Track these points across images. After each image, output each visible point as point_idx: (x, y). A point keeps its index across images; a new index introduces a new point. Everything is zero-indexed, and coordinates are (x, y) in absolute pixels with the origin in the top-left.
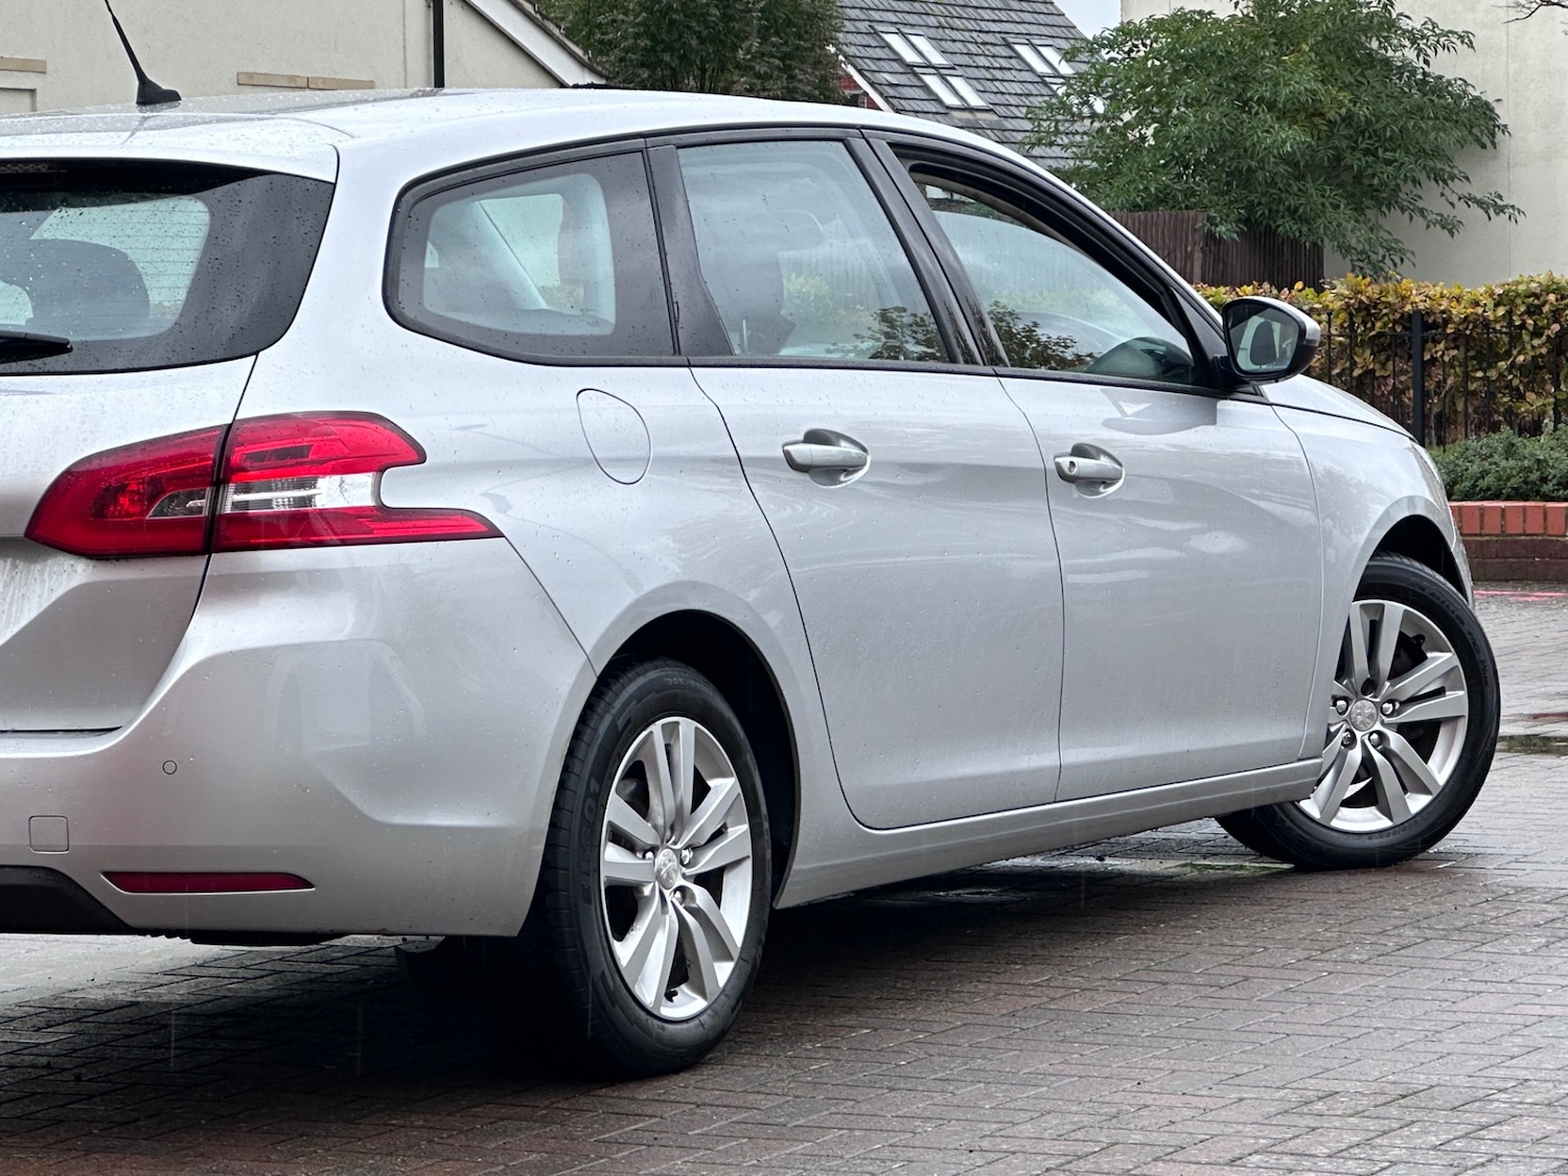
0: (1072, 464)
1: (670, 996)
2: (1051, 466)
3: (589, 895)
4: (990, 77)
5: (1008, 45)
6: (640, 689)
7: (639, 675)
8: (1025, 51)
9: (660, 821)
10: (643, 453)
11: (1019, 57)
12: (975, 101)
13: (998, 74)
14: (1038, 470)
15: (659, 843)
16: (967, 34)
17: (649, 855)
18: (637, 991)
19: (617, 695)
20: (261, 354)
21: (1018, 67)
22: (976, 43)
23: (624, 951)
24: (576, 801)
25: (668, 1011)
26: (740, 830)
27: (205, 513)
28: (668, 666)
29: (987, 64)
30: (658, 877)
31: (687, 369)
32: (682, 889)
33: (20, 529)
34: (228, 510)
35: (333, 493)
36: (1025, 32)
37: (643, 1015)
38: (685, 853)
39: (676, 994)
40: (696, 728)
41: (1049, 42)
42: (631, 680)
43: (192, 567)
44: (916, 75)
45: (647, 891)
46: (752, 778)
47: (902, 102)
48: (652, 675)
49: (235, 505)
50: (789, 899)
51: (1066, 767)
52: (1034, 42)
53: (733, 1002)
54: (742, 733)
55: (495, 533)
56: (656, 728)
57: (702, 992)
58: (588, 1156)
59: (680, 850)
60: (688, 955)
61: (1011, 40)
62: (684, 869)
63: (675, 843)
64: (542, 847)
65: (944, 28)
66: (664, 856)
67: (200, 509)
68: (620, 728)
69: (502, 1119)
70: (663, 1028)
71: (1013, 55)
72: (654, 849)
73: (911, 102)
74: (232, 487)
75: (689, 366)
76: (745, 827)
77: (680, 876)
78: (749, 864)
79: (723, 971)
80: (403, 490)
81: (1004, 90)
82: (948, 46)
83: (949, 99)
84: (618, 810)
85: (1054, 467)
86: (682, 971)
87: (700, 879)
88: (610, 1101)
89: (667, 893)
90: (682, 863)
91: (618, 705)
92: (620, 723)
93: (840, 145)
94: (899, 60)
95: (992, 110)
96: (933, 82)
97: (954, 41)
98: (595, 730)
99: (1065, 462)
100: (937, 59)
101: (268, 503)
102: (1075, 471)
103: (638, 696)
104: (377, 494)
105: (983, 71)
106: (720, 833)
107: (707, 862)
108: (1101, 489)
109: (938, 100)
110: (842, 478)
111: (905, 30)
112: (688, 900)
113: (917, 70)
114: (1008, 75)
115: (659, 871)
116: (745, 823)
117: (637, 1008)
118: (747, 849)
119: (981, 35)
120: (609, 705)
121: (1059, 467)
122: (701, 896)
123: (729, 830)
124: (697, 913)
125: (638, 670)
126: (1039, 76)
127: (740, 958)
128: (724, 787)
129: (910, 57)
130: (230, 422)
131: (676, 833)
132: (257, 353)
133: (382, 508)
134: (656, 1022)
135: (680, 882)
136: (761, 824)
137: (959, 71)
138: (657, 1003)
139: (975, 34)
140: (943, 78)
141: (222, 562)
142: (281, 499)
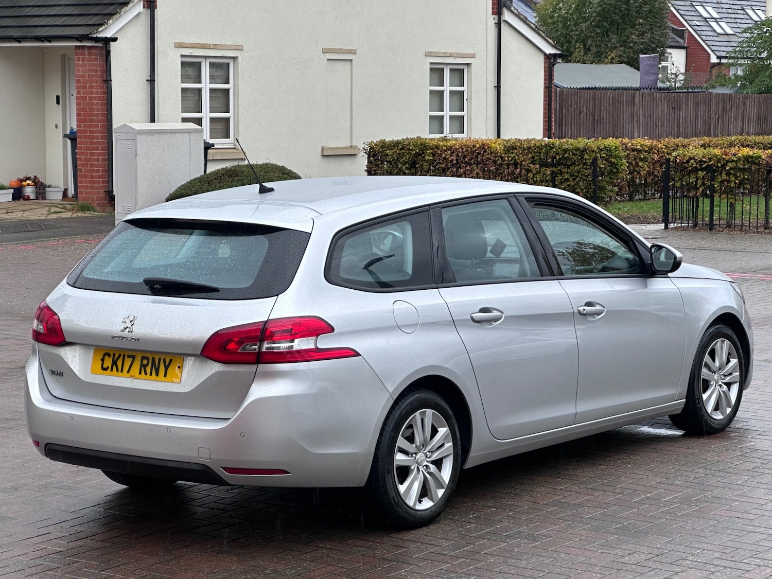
0: (584, 309)
1: (420, 502)
2: (576, 311)
3: (390, 471)
4: (735, 22)
5: (743, 9)
6: (411, 401)
7: (412, 396)
8: (750, 12)
9: (418, 444)
10: (416, 322)
11: (747, 14)
12: (729, 31)
13: (739, 21)
14: (571, 313)
15: (417, 451)
16: (728, 5)
17: (414, 455)
18: (407, 502)
19: (403, 403)
20: (279, 296)
21: (747, 18)
22: (731, 9)
23: (402, 488)
24: (386, 440)
25: (419, 507)
26: (449, 445)
27: (257, 351)
28: (423, 392)
29: (735, 17)
30: (417, 462)
31: (437, 289)
32: (426, 466)
33: (199, 352)
34: (264, 350)
35: (300, 344)
36: (750, 4)
37: (409, 509)
38: (428, 453)
39: (422, 501)
40: (433, 412)
41: (760, 8)
42: (409, 398)
43: (252, 368)
44: (707, 21)
45: (412, 468)
46: (454, 427)
47: (701, 32)
48: (417, 396)
49: (267, 348)
50: (469, 465)
51: (579, 413)
52: (754, 8)
53: (444, 503)
54: (451, 412)
55: (358, 354)
56: (417, 414)
57: (432, 500)
58: (376, 566)
59: (426, 453)
60: (427, 487)
61: (745, 8)
62: (427, 459)
63: (424, 451)
64: (372, 458)
65: (719, 3)
66: (420, 456)
67: (255, 349)
68: (403, 414)
69: (356, 546)
70: (416, 513)
71: (745, 13)
72: (416, 454)
73: (704, 32)
74: (266, 342)
75: (438, 288)
76: (451, 444)
77: (425, 461)
78: (452, 456)
79: (441, 493)
80: (325, 342)
81: (741, 27)
82: (720, 10)
83: (719, 31)
84: (401, 442)
85: (577, 311)
86: (424, 492)
87: (433, 462)
88: (394, 539)
89: (420, 467)
90: (427, 457)
91: (403, 407)
92: (403, 413)
93: (506, 200)
94: (701, 16)
95: (735, 35)
96: (714, 24)
97: (722, 8)
98: (394, 416)
99: (581, 309)
100: (715, 15)
101: (279, 348)
102: (585, 312)
103: (411, 404)
104: (316, 344)
105: (733, 19)
106: (442, 446)
107: (435, 456)
108: (596, 316)
109: (715, 31)
110: (493, 323)
111: (704, 4)
112: (428, 469)
113: (708, 20)
114: (743, 21)
115: (418, 460)
116: (450, 442)
117: (406, 507)
118: (452, 451)
119: (733, 6)
120: (400, 407)
121: (579, 310)
122: (433, 468)
123: (445, 445)
124: (430, 474)
125: (412, 394)
126: (754, 21)
127: (447, 487)
128: (443, 431)
129: (705, 15)
130: (266, 320)
131: (425, 447)
132: (278, 295)
133: (317, 348)
134: (413, 511)
135: (426, 463)
136: (457, 442)
137: (724, 20)
138: (415, 504)
139: (731, 6)
140: (717, 22)
141: (262, 367)
142: (283, 346)
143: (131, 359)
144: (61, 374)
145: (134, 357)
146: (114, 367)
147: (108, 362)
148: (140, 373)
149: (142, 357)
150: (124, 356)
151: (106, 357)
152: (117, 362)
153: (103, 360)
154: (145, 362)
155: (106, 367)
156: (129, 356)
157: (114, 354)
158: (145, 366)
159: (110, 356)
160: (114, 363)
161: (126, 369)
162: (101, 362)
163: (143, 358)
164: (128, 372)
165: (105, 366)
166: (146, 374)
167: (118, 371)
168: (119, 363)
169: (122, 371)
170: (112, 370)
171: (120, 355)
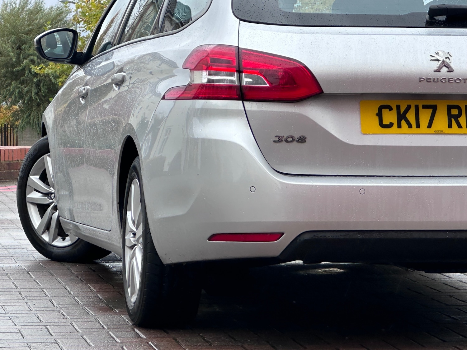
143: (430, 111)
144: (302, 140)
145: (434, 108)
146: (403, 122)
147: (390, 117)
148: (450, 126)
149: (448, 106)
150: (417, 107)
151: (385, 112)
152: (407, 116)
153: (380, 115)
154: (455, 112)
155: (389, 123)
156: (425, 107)
157: (398, 107)
158: (456, 117)
159: (391, 109)
160: (401, 117)
161: (424, 121)
162: (377, 118)
163: (450, 108)
164: (430, 126)
165: (386, 122)
166: (460, 126)
167: (410, 126)
168: (411, 116)
169: (418, 126)
170: (399, 126)
171: (409, 108)
